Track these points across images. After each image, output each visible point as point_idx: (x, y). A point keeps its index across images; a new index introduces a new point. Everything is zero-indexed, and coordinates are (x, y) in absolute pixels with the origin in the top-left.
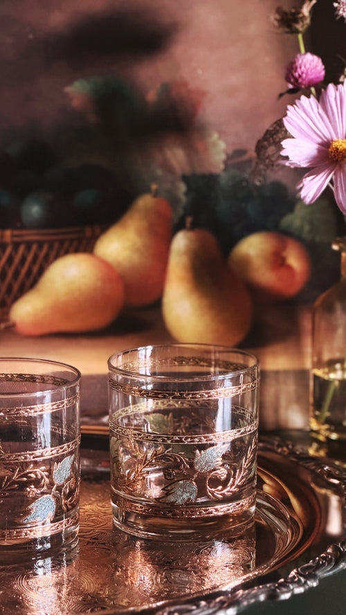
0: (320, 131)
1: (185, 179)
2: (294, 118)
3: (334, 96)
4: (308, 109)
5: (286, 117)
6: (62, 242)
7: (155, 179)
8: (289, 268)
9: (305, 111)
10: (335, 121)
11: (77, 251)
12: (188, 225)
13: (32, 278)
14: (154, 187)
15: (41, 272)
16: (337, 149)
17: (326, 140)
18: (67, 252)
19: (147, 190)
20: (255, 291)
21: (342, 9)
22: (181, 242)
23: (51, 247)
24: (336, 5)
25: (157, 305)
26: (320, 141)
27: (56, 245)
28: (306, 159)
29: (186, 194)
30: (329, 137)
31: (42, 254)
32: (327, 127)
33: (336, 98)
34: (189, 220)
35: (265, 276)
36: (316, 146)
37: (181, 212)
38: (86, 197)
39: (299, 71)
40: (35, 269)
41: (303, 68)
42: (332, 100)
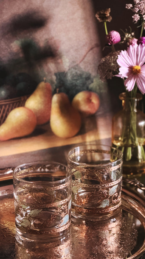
0: (128, 63)
1: (56, 74)
2: (120, 59)
3: (132, 50)
4: (124, 55)
5: (118, 59)
6: (13, 104)
7: (45, 76)
8: (93, 103)
9: (123, 56)
10: (133, 59)
11: (19, 106)
12: (57, 92)
13: (3, 119)
14: (45, 79)
15: (6, 116)
16: (136, 70)
17: (130, 66)
18: (15, 107)
19: (43, 81)
20: (82, 114)
21: (135, 19)
22: (55, 98)
23: (9, 106)
24: (133, 17)
25: (48, 123)
26: (128, 66)
27: (11, 105)
28: (126, 74)
29: (56, 80)
30: (131, 64)
31: (6, 109)
32: (130, 61)
33: (133, 51)
34: (58, 90)
35: (85, 108)
36: (128, 69)
37: (55, 87)
38: (21, 85)
39: (113, 39)
40: (4, 115)
41: (114, 37)
42: (131, 51)
